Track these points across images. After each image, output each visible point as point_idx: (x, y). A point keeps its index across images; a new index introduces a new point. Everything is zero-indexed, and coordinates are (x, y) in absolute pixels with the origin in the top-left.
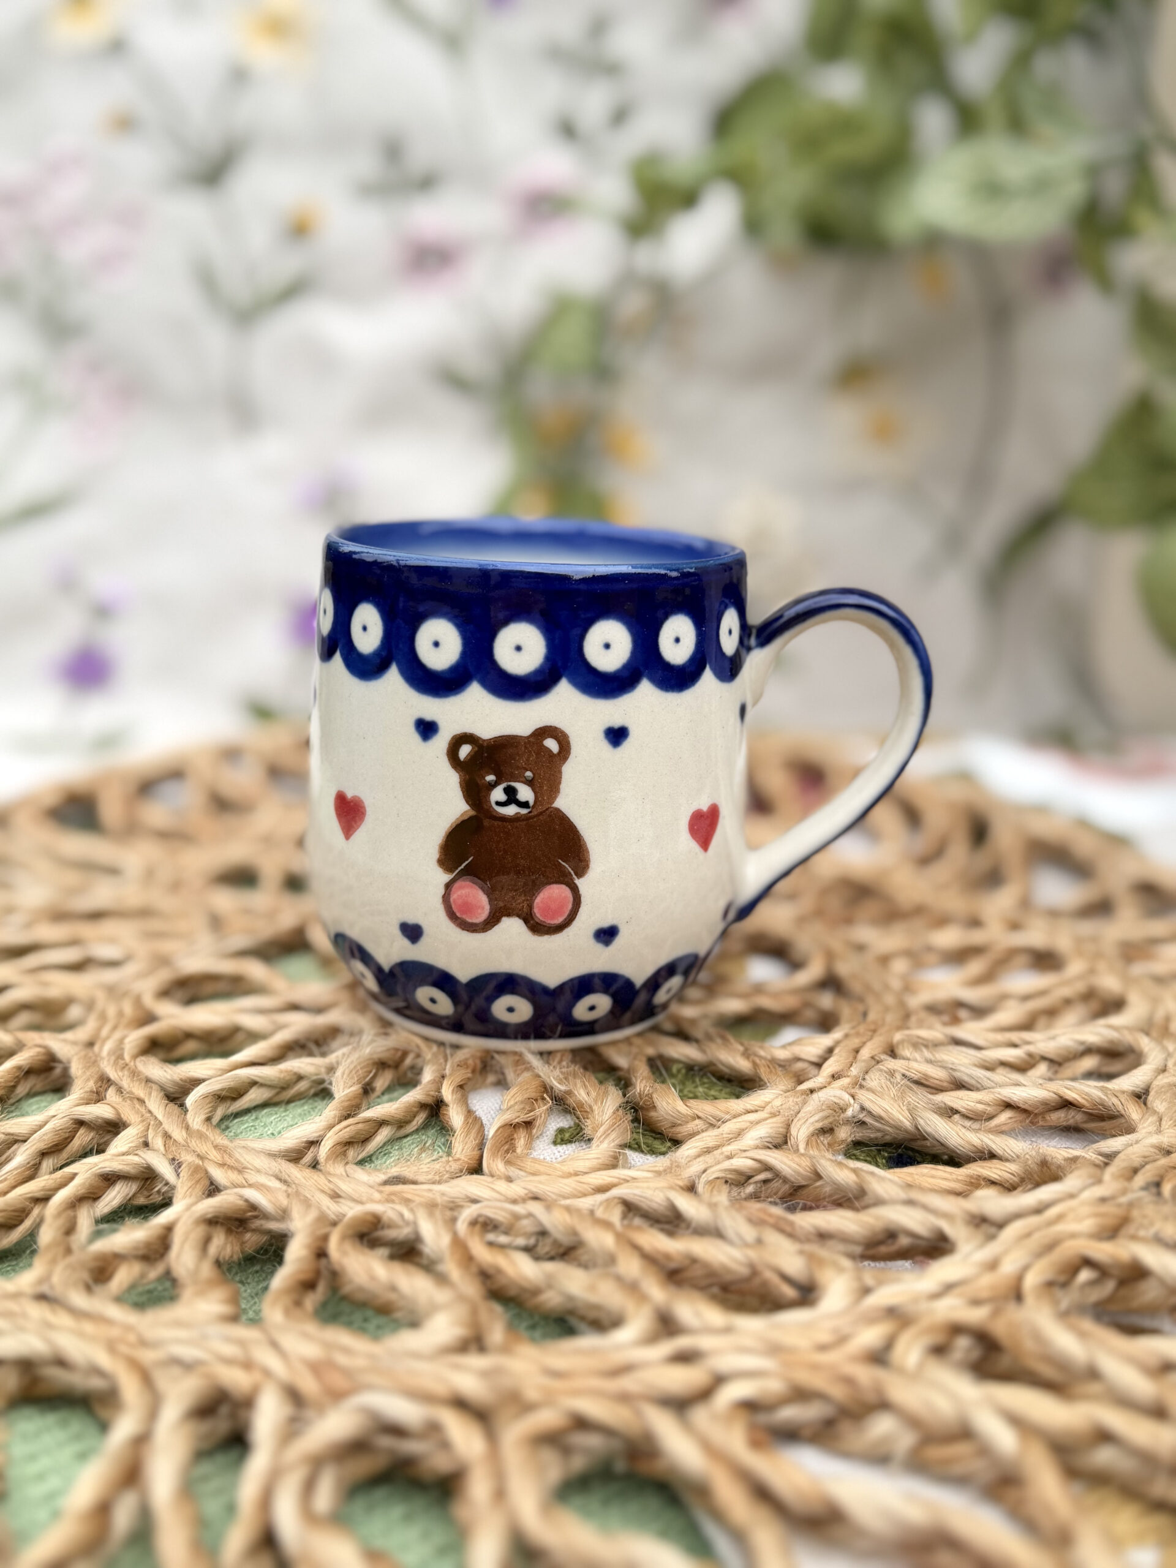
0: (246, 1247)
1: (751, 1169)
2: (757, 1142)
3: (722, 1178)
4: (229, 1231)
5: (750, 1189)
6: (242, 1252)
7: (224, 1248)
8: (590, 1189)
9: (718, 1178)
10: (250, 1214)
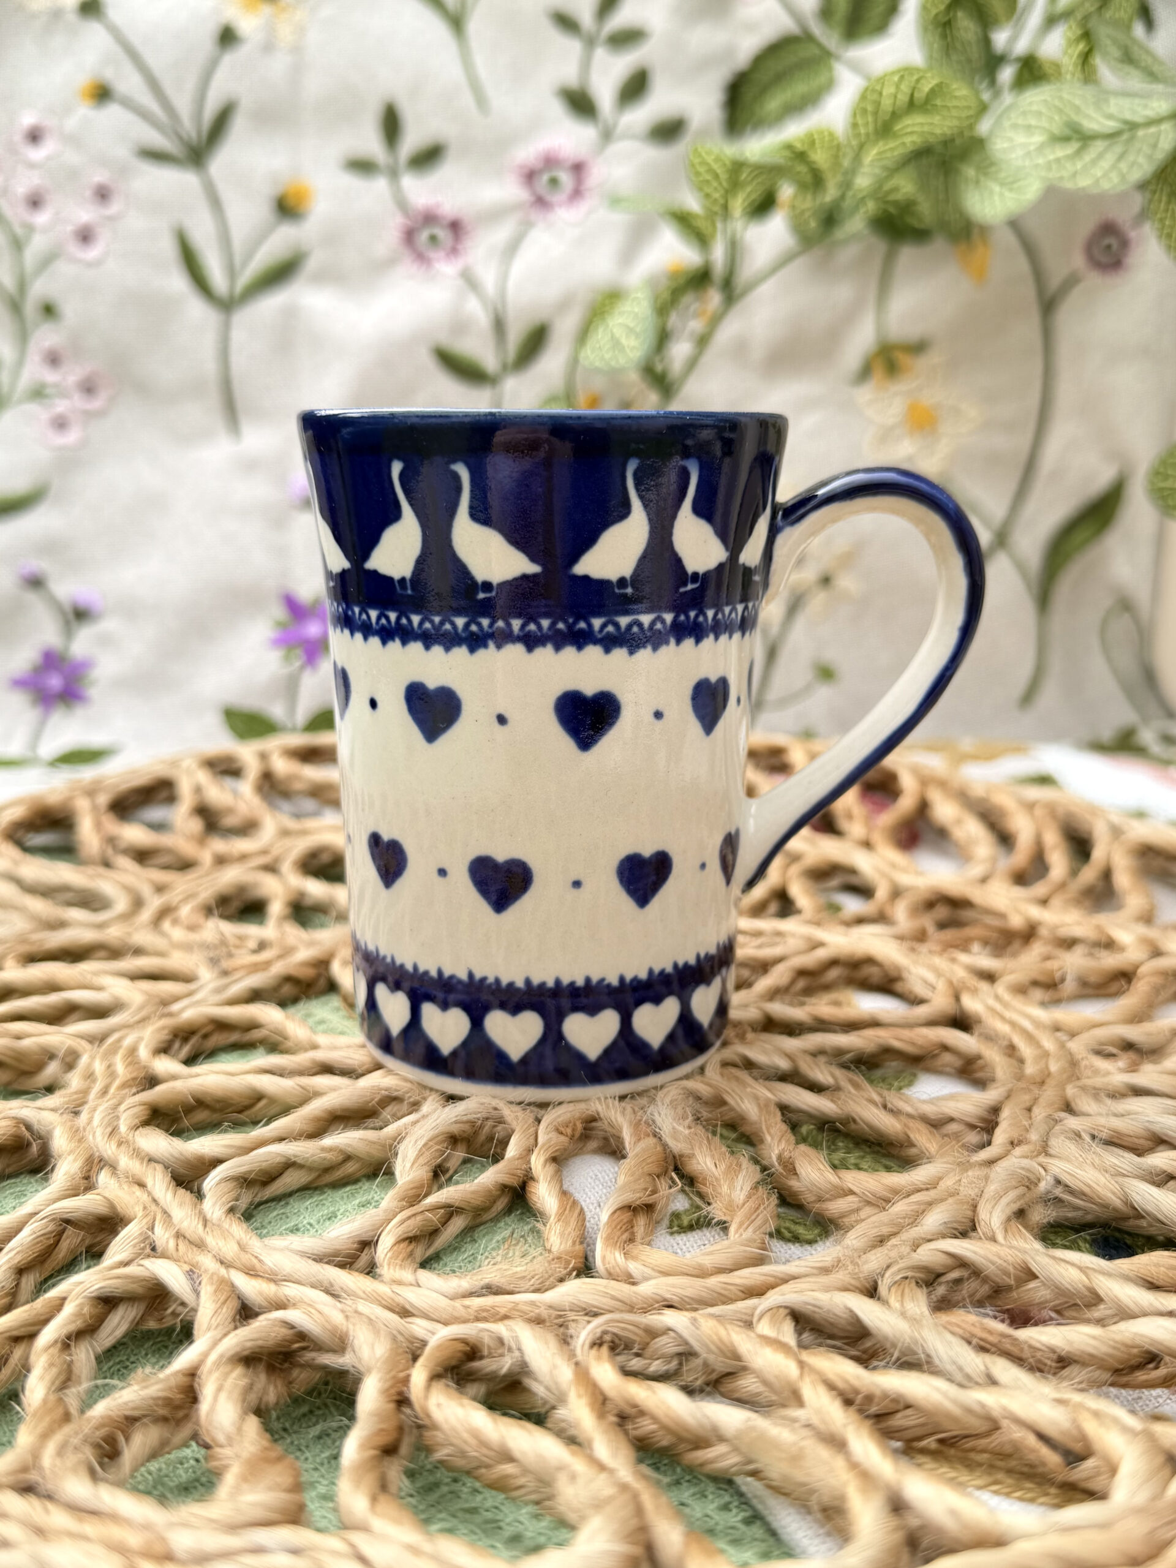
0: (293, 1387)
1: (944, 1266)
2: (941, 1227)
3: (912, 1277)
4: (271, 1369)
5: (941, 1290)
6: (289, 1396)
7: (265, 1391)
8: (740, 1294)
9: (906, 1278)
10: (296, 1345)
